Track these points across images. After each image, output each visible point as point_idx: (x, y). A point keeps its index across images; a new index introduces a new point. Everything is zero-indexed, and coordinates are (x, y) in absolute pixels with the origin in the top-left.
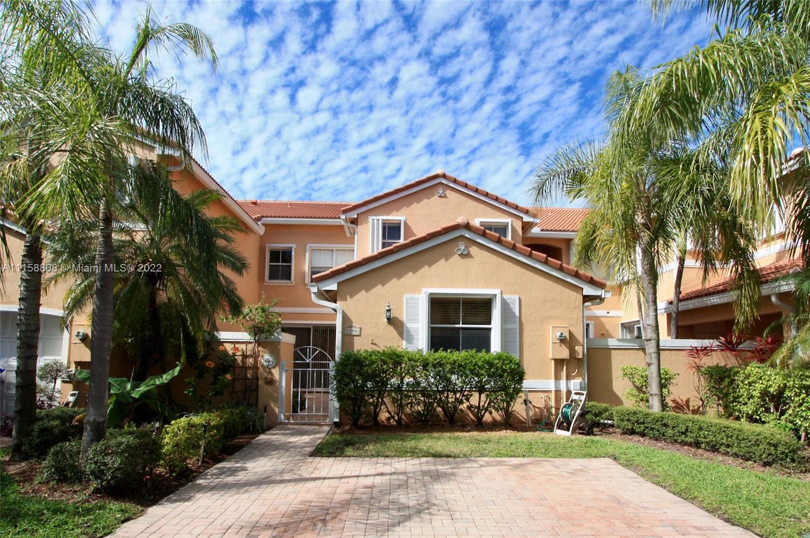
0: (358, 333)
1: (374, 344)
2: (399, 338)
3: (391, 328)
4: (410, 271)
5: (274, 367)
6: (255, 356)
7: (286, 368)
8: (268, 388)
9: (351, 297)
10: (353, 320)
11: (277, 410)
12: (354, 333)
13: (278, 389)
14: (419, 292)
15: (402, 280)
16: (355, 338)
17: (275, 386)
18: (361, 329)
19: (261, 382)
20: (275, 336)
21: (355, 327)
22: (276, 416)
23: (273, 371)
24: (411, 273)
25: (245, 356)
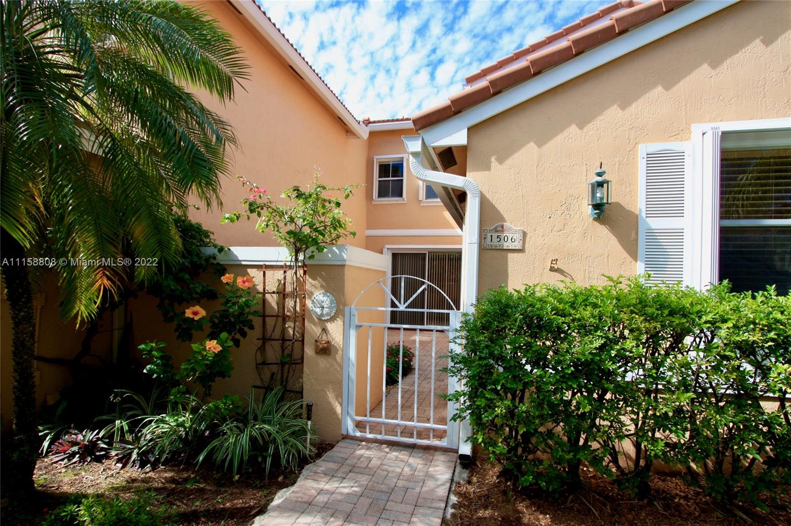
0: (517, 245)
1: (558, 270)
2: (625, 254)
3: (603, 230)
4: (654, 85)
5: (332, 319)
6: (300, 293)
7: (356, 321)
8: (322, 362)
9: (501, 161)
10: (505, 216)
11: (338, 409)
12: (507, 245)
13: (341, 367)
14: (682, 133)
15: (633, 108)
16: (511, 256)
17: (335, 359)
18: (525, 234)
19: (309, 351)
20: (333, 253)
21: (510, 229)
22: (338, 422)
23: (330, 326)
24: (660, 89)
25: (282, 293)
